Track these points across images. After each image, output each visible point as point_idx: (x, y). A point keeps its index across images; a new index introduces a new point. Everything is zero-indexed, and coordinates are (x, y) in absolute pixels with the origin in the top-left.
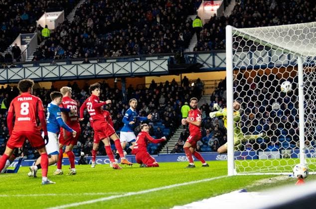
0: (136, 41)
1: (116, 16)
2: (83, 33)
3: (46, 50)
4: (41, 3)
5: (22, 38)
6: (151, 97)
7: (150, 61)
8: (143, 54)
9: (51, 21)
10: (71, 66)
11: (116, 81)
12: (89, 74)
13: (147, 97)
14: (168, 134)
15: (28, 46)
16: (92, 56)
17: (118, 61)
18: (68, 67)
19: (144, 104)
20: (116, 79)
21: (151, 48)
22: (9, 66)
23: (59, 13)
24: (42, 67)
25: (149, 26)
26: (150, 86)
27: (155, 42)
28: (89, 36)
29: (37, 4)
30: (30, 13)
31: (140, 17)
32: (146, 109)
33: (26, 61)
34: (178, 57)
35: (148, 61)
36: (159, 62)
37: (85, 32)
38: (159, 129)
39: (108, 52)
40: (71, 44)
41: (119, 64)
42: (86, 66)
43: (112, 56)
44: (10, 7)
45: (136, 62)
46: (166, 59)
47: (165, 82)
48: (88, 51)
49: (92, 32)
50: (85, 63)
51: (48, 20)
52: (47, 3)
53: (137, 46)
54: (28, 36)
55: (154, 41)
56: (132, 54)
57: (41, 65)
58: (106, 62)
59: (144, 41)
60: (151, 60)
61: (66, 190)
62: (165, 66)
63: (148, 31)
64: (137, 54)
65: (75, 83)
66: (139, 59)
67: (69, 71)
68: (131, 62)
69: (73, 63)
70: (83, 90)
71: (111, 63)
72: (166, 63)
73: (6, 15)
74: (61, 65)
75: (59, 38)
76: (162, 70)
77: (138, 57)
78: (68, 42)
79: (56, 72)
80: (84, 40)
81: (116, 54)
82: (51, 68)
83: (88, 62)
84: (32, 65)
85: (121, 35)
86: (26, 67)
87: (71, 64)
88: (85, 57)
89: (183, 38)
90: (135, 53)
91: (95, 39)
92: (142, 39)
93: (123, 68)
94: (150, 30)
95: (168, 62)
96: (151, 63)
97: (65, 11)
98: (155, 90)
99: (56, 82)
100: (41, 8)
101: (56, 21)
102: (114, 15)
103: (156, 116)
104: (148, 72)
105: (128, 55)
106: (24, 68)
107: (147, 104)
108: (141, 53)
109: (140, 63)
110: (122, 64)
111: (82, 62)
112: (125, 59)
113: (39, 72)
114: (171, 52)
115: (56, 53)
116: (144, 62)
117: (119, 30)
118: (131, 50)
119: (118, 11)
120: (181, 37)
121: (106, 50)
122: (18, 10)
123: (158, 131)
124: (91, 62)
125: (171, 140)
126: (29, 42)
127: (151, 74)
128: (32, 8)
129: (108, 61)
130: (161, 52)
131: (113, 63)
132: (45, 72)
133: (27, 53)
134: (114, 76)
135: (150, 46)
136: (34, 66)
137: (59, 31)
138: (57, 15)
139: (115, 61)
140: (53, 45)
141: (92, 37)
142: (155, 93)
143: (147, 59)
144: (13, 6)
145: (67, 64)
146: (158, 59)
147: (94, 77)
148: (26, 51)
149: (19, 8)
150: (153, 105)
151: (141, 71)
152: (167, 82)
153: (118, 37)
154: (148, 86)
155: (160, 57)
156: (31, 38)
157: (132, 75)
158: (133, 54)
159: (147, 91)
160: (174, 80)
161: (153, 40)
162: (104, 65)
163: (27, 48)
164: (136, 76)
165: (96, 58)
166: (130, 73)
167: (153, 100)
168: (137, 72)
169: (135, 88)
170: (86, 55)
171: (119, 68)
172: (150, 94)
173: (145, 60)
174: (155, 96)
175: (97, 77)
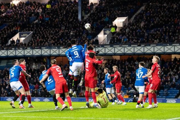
0: (167, 35)
1: (157, 21)
2: (138, 29)
3: (117, 38)
4: (116, 12)
5: (104, 31)
6: (174, 66)
7: (174, 46)
9: (121, 22)
10: (131, 48)
13: (172, 66)
15: (108, 35)
17: (157, 46)
18: (129, 48)
19: (170, 70)
21: (175, 39)
22: (96, 46)
23: (125, 18)
24: (115, 47)
25: (175, 27)
26: (174, 60)
28: (141, 31)
29: (113, 12)
30: (109, 18)
31: (170, 22)
32: (171, 72)
33: (106, 44)
35: (173, 46)
37: (139, 29)
38: (178, 84)
39: (151, 40)
40: (131, 35)
42: (139, 48)
43: (154, 42)
44: (99, 14)
45: (167, 46)
48: (140, 39)
49: (143, 29)
50: (138, 46)
51: (119, 22)
52: (119, 12)
53: (167, 38)
54: (108, 30)
55: (177, 35)
56: (165, 42)
57: (114, 46)
58: (150, 46)
60: (176, 46)
61: (126, 117)
63: (174, 29)
64: (168, 42)
65: (132, 57)
66: (168, 45)
67: (130, 50)
68: (164, 46)
69: (132, 46)
71: (153, 46)
73: (96, 18)
74: (125, 47)
75: (124, 32)
78: (129, 34)
79: (122, 50)
80: (138, 33)
82: (120, 48)
83: (140, 46)
84: (109, 46)
85: (159, 31)
86: (106, 47)
87: (130, 46)
88: (138, 43)
90: (166, 41)
91: (145, 33)
92: (170, 34)
93: (159, 49)
94: (175, 29)
97: (128, 17)
98: (177, 62)
99: (122, 56)
100: (115, 15)
101: (123, 22)
102: (155, 20)
103: (177, 77)
104: (173, 52)
105: (163, 42)
106: (105, 47)
107: (172, 70)
108: (170, 41)
109: (169, 47)
110: (159, 47)
112: (161, 44)
113: (113, 50)
115: (123, 40)
116: (171, 46)
117: (158, 28)
118: (164, 39)
119: (158, 18)
121: (150, 39)
122: (103, 16)
123: (178, 85)
124: (142, 45)
126: (108, 33)
127: (175, 53)
128: (110, 15)
129: (151, 45)
131: (154, 46)
132: (116, 50)
133: (107, 40)
134: (154, 54)
135: (175, 37)
136: (110, 47)
137: (125, 28)
138: (124, 19)
139: (155, 45)
140: (121, 35)
141: (143, 32)
142: (176, 64)
143: (173, 45)
144: (100, 13)
145: (129, 46)
146: (179, 45)
147: (143, 54)
148: (106, 38)
149: (103, 15)
150: (176, 71)
153: (157, 32)
154: (173, 60)
156: (109, 31)
157: (164, 54)
161: (177, 34)
163: (107, 37)
164: (166, 54)
165: (144, 43)
166: (163, 52)
167: (175, 68)
168: (167, 52)
169: (166, 61)
170: (139, 41)
171: (157, 49)
172: (174, 64)
173: (172, 45)
174: (176, 66)
175: (145, 54)
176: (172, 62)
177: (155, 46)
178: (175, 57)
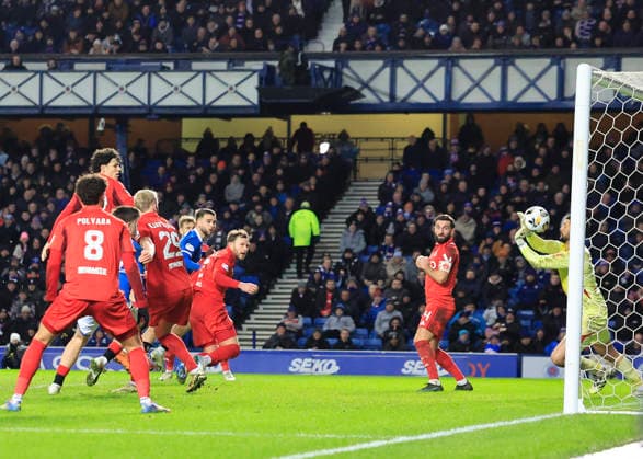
0: (163, 10)
6: (203, 180)
7: (205, 72)
8: (184, 51)
11: (100, 128)
12: (24, 103)
13: (192, 178)
16: (32, 50)
17: (109, 69)
19: (181, 198)
20: (103, 120)
21: (209, 35)
27: (219, 17)
34: (289, 67)
35: (199, 72)
36: (232, 79)
39: (77, 41)
41: (113, 76)
42: (15, 78)
43: (91, 52)
45: (165, 75)
46: (254, 72)
47: (243, 135)
48: (19, 34)
53: (163, 27)
55: (217, 14)
56: (151, 49)
58: (71, 69)
59: (187, 13)
60: (210, 72)
62: (250, 92)
64: (164, 50)
66: (171, 65)
68: (150, 72)
71: (90, 72)
72: (254, 80)
76: (239, 102)
77: (168, 60)
81: (104, 46)
83: (20, 68)
88: (9, 51)
89: (304, 8)
90: (159, 46)
92: (180, 6)
93: (124, 90)
95: (261, 79)
96: (209, 78)
98: (213, 159)
104: (198, 107)
105: (134, 52)
108: (178, 47)
109: (177, 78)
110: (122, 78)
111: (3, 65)
112: (128, 62)
114: (267, 49)
116: (188, 75)
118: (147, 33)
120: (298, 5)
121: (73, 35)
124: (29, 66)
127: (206, 111)
129: (77, 66)
130: (238, 49)
131: (96, 73)
134: (95, 112)
135: (204, 25)
139: (102, 66)
142: (214, 171)
143: (196, 65)
146: (229, 70)
147: (37, 111)
150: (209, 204)
151: (177, 100)
152: (249, 137)
154: (191, 147)
155: (234, 63)
157: (150, 114)
158: (156, 51)
159: (191, 158)
160: (269, 132)
161: (213, 9)
162: (67, 78)
164: (162, 116)
165: (43, 56)
166: (144, 106)
167: (208, 188)
168: (166, 103)
169: (152, 152)
170: (14, 44)
171: (113, 90)
172: (199, 171)
173: (189, 69)
174: (213, 178)
175: (47, 111)
176: (191, 161)
177: (101, 72)
178: (208, 134)
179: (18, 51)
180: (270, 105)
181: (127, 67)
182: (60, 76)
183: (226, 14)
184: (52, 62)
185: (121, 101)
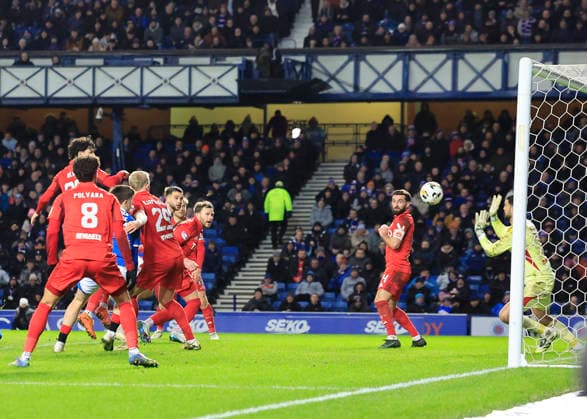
0: (154, 12)
6: (189, 161)
7: (190, 67)
8: (172, 48)
11: (98, 117)
12: (30, 94)
13: (180, 160)
14: (233, 259)
16: (38, 47)
17: (106, 64)
19: (170, 178)
20: (100, 110)
21: (194, 34)
26: (186, 133)
27: (203, 18)
34: (265, 62)
35: (185, 66)
36: (215, 72)
39: (78, 38)
41: (109, 70)
42: (23, 73)
43: (91, 49)
45: (156, 69)
46: (234, 66)
47: (224, 122)
48: (26, 33)
50: (20, 64)
53: (154, 27)
55: (201, 15)
56: (143, 47)
58: (72, 64)
59: (174, 15)
60: (195, 66)
62: (230, 84)
64: (155, 47)
66: (161, 60)
68: (142, 66)
70: (7, 135)
71: (89, 67)
72: (234, 74)
76: (221, 93)
77: (159, 56)
81: (100, 43)
83: (27, 64)
88: (18, 48)
89: (278, 9)
90: (150, 43)
92: (169, 8)
93: (119, 83)
95: (240, 72)
96: (195, 72)
98: (198, 143)
104: (185, 97)
105: (128, 49)
107: (179, 180)
108: (167, 45)
109: (166, 72)
110: (118, 72)
111: (11, 61)
112: (123, 58)
114: (245, 46)
116: (175, 69)
118: (140, 32)
120: (273, 7)
121: (74, 34)
124: (36, 62)
125: (240, 276)
127: (191, 101)
129: (78, 62)
130: (220, 45)
131: (94, 67)
134: (94, 103)
135: (190, 25)
139: (100, 62)
142: (199, 153)
143: (183, 61)
146: (211, 65)
147: (42, 102)
150: (195, 184)
151: (166, 92)
152: (230, 124)
154: (178, 133)
155: (217, 58)
157: (142, 103)
158: (147, 48)
159: (179, 143)
160: (248, 120)
161: (198, 11)
162: (69, 72)
164: (153, 106)
165: (48, 53)
166: (137, 97)
167: (194, 169)
168: (155, 94)
169: (144, 137)
170: (22, 42)
171: (110, 82)
172: (186, 154)
173: (177, 64)
174: (198, 160)
175: (51, 102)
176: (178, 145)
177: (99, 67)
178: (193, 121)
179: (26, 49)
180: (248, 95)
181: (122, 62)
182: (63, 70)
183: (209, 15)
184: (56, 59)
185: (117, 92)
